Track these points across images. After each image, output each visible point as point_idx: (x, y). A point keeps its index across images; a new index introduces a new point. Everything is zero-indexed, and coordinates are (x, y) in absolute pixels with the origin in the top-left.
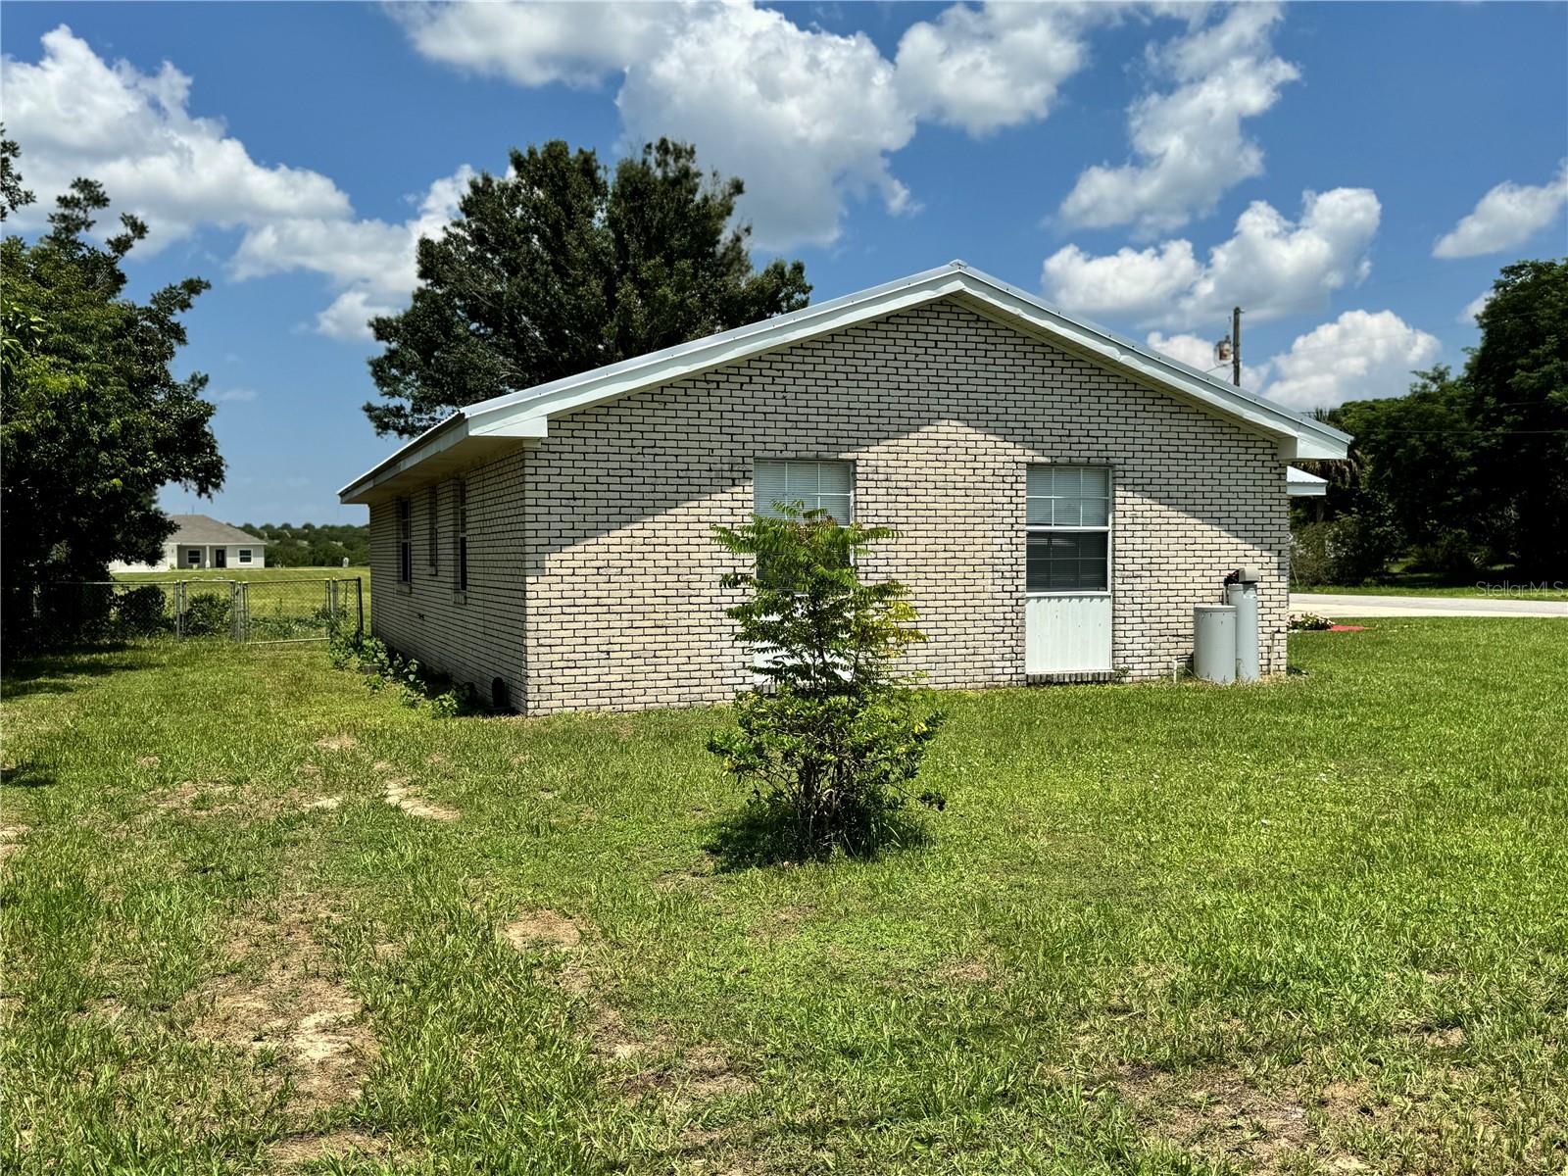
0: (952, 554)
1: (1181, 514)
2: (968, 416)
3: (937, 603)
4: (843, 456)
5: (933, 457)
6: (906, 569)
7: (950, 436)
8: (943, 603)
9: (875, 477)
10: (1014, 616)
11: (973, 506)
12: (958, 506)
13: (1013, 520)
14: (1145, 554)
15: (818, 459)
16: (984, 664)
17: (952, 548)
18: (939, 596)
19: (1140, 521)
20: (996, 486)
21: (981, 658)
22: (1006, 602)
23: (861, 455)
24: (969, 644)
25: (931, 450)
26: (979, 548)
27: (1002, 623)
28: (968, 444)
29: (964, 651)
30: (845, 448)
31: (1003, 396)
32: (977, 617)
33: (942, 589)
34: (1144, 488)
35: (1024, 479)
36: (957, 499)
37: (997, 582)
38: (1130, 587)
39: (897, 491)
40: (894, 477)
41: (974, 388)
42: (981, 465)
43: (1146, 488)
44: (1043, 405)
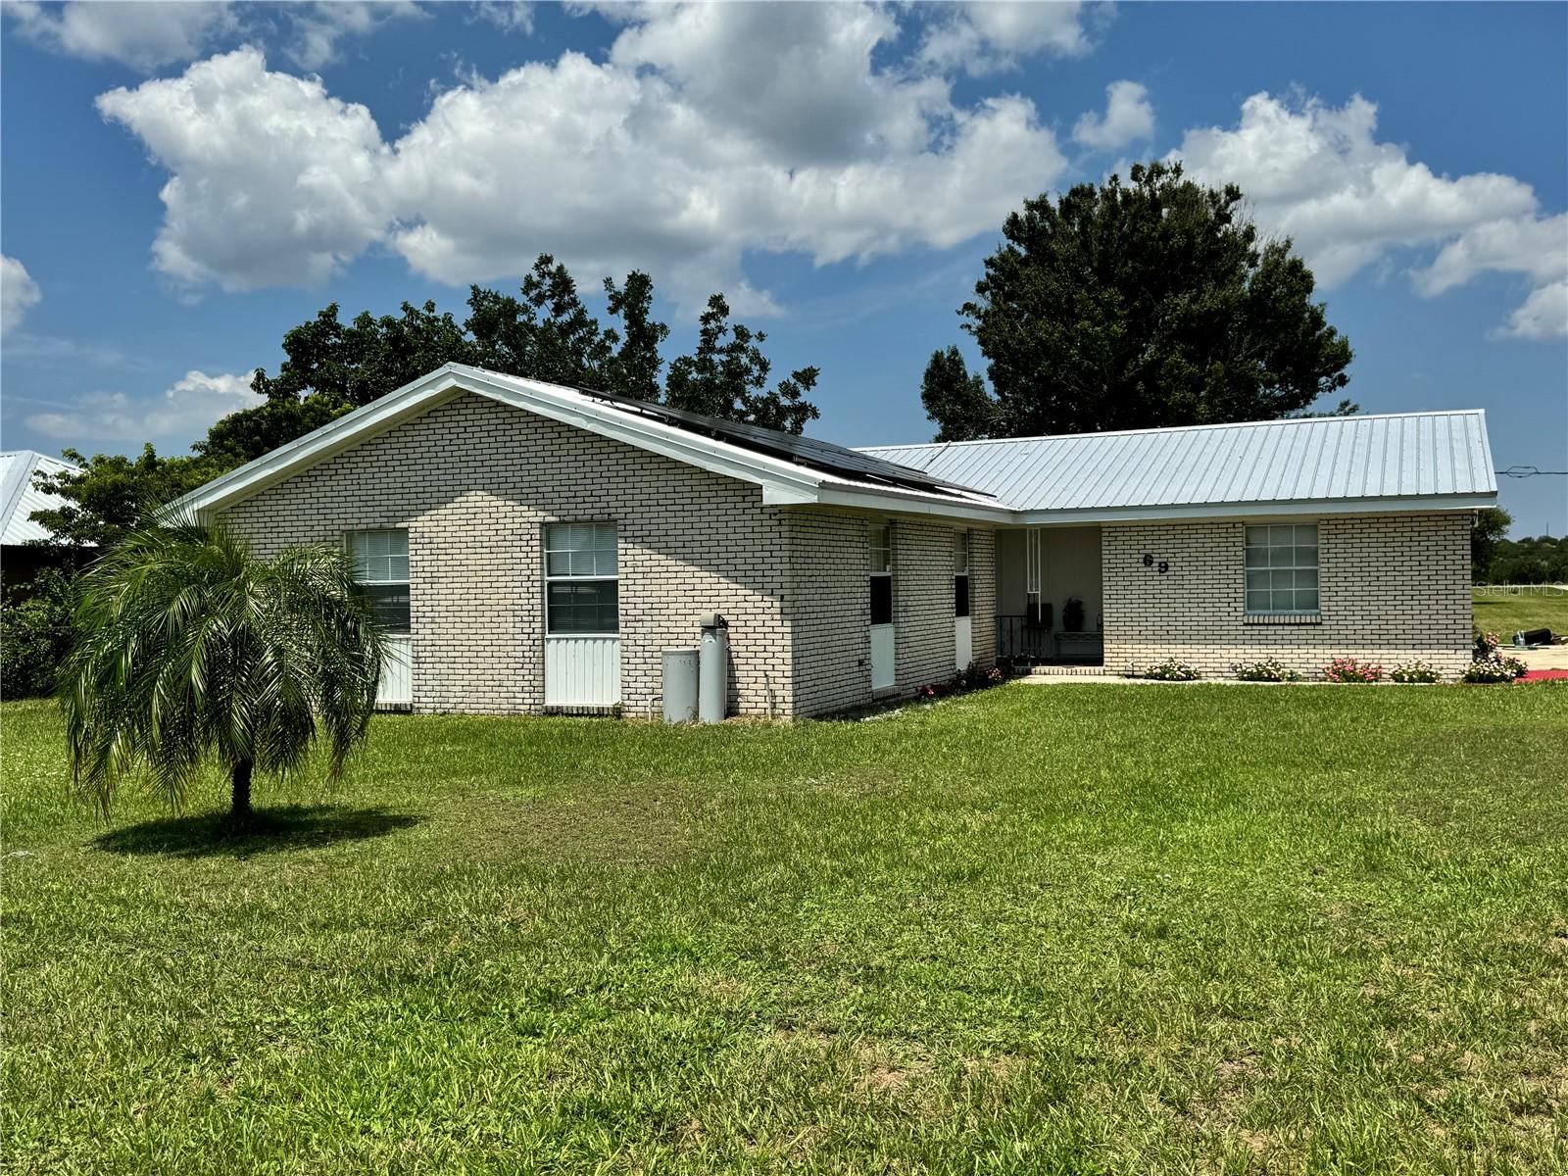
0: (481, 602)
1: (679, 563)
2: (491, 486)
3: (470, 643)
4: (398, 525)
5: (465, 522)
6: (446, 614)
7: (478, 504)
8: (474, 643)
9: (422, 541)
10: (531, 654)
11: (496, 561)
12: (485, 562)
13: (529, 572)
14: (646, 600)
15: (382, 530)
16: (507, 695)
17: (481, 596)
18: (471, 637)
19: (640, 569)
20: (515, 543)
21: (505, 689)
22: (525, 642)
23: (411, 524)
24: (495, 678)
25: (463, 517)
26: (502, 596)
27: (521, 660)
28: (491, 510)
29: (492, 683)
30: (400, 519)
31: (519, 467)
32: (501, 654)
33: (474, 631)
34: (642, 540)
35: (538, 537)
36: (484, 556)
37: (517, 625)
38: (632, 630)
39: (438, 551)
40: (435, 540)
41: (495, 463)
42: (502, 527)
43: (645, 539)
44: (552, 471)
